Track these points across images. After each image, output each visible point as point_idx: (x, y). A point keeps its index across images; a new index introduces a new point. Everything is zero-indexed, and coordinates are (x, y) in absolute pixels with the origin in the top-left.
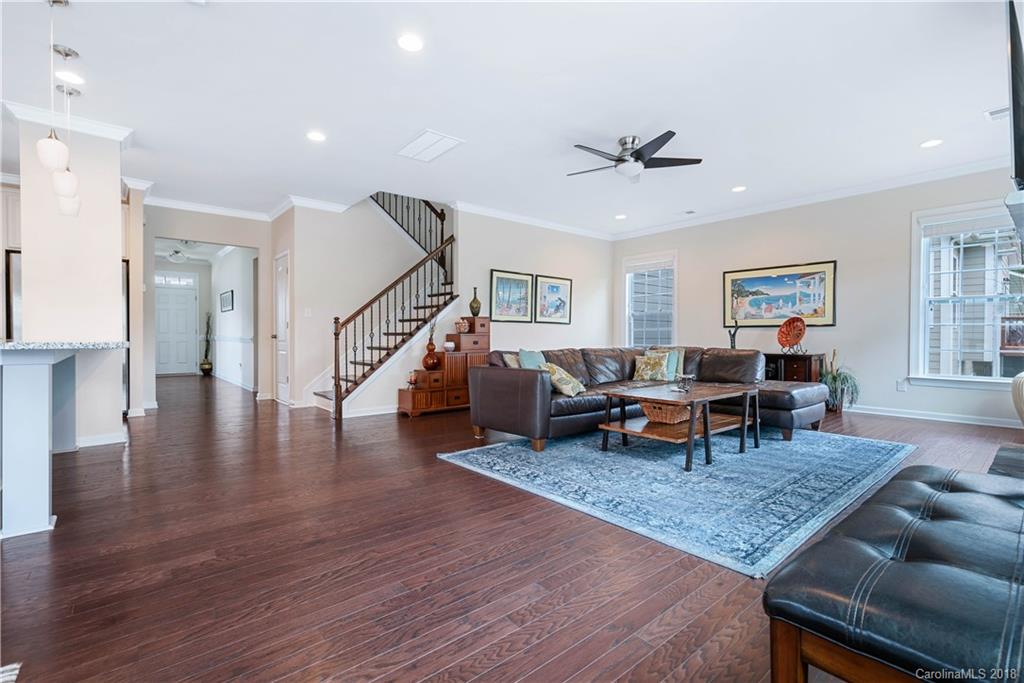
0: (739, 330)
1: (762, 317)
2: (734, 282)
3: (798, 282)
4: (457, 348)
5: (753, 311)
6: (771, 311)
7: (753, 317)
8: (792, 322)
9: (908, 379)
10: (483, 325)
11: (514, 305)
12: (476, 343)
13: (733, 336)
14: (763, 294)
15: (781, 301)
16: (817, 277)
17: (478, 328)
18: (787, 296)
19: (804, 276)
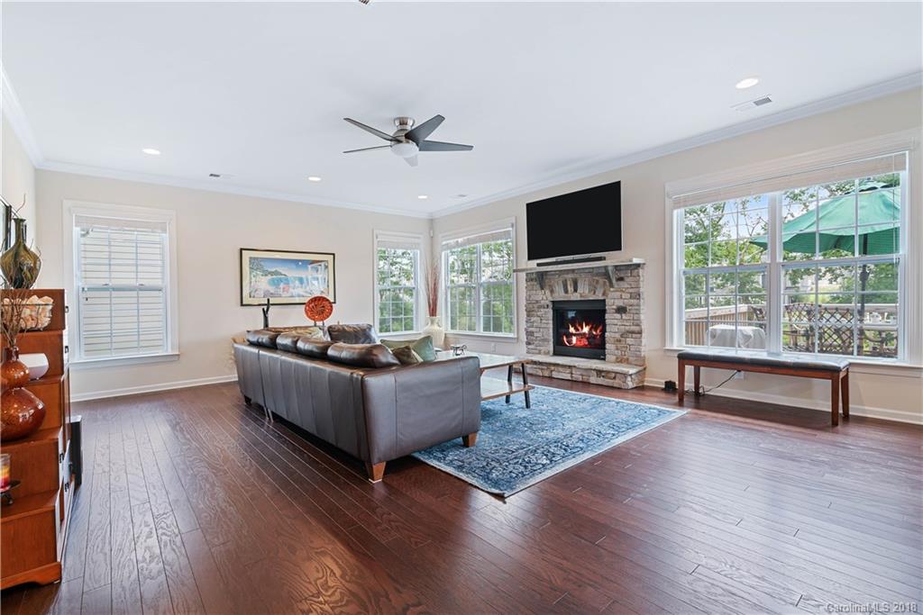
1: (282, 296)
2: (251, 259)
3: (310, 266)
5: (272, 290)
7: (272, 296)
8: (318, 300)
13: (266, 315)
14: (281, 274)
16: (323, 264)
19: (314, 262)
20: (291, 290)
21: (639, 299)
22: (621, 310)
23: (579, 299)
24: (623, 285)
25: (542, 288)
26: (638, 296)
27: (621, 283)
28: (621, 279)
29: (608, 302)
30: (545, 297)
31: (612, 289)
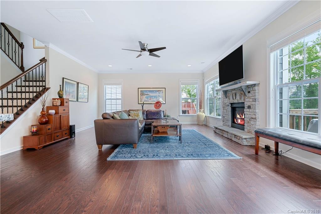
0: (144, 105)
1: (149, 101)
2: (141, 91)
3: (157, 92)
4: (57, 113)
5: (146, 99)
6: (151, 100)
7: (146, 101)
8: (158, 103)
9: (179, 116)
10: (67, 102)
11: (71, 94)
12: (64, 110)
13: (143, 107)
14: (149, 95)
15: (153, 97)
16: (161, 91)
17: (65, 104)
18: (155, 96)
19: (158, 91)
20: (152, 99)
21: (255, 102)
22: (249, 107)
23: (237, 102)
24: (250, 95)
25: (226, 98)
26: (255, 100)
27: (249, 94)
28: (249, 92)
29: (245, 103)
30: (228, 101)
31: (246, 97)
